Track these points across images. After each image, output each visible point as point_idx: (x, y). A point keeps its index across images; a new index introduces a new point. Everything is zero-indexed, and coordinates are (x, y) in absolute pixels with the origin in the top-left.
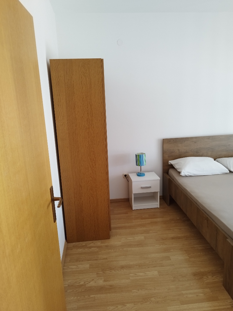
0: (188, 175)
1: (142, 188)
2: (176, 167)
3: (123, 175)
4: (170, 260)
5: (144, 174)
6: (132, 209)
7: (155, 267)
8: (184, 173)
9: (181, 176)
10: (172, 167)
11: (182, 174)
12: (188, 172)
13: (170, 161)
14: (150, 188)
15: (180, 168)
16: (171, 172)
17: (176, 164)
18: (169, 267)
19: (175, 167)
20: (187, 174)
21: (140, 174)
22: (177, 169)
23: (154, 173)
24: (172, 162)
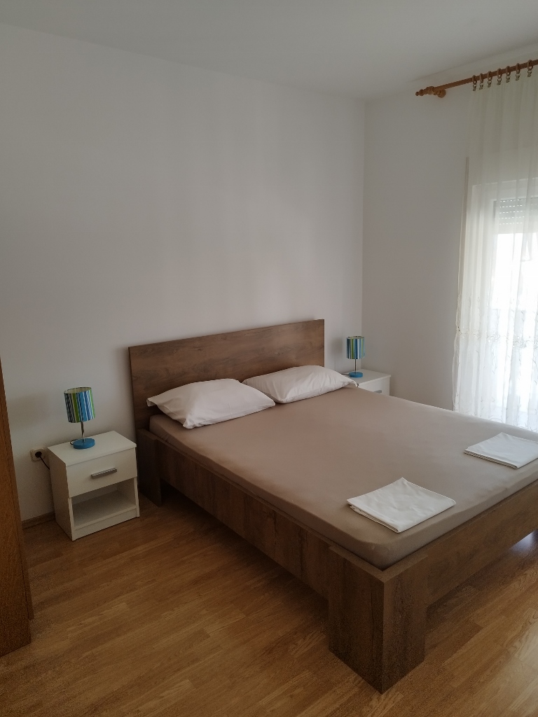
0: (200, 424)
1: (93, 477)
2: (168, 409)
3: (31, 454)
4: (208, 636)
5: (93, 441)
6: (69, 538)
7: (178, 670)
8: (191, 421)
9: (185, 429)
10: (156, 411)
11: (188, 424)
12: (199, 418)
13: (150, 399)
14: (114, 475)
15: (178, 413)
16: (157, 422)
17: (166, 403)
18: (211, 656)
19: (166, 411)
20: (197, 422)
21: (81, 444)
22: (171, 416)
23: (114, 434)
24: (155, 400)
